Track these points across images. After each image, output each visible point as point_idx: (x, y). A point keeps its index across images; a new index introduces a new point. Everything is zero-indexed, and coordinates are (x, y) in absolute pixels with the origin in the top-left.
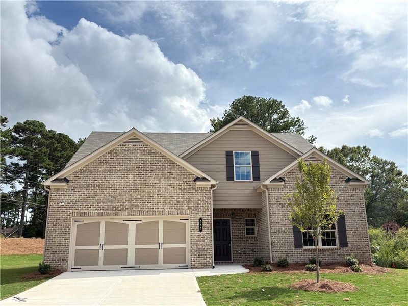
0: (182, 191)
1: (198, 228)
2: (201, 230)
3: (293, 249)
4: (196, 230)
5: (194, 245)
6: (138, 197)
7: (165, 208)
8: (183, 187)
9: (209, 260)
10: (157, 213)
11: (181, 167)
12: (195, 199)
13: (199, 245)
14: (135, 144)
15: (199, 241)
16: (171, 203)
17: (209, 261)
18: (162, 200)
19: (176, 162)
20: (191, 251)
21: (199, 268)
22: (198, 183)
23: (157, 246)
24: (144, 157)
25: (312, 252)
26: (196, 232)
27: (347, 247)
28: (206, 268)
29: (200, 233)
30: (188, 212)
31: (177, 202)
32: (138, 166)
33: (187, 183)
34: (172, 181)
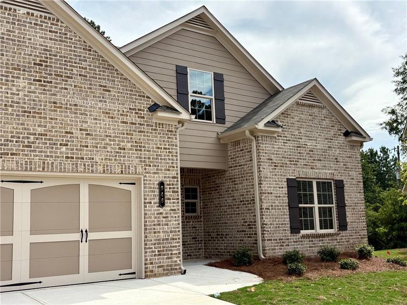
0: (127, 127)
1: (157, 200)
2: (162, 204)
3: (289, 235)
4: (155, 203)
5: (150, 233)
6: (40, 130)
7: (97, 158)
8: (129, 120)
9: (175, 259)
10: (81, 168)
11: (126, 79)
12: (152, 145)
13: (159, 232)
14: (31, 11)
15: (159, 225)
16: (109, 149)
17: (176, 261)
18: (90, 142)
19: (116, 67)
20: (146, 244)
21: (160, 275)
22: (161, 114)
23: (76, 237)
24: (50, 44)
25: (311, 239)
26: (155, 208)
27: (346, 230)
28: (172, 274)
29: (161, 210)
30: (139, 169)
31: (120, 149)
32: (38, 62)
33: (137, 111)
34: (109, 106)
